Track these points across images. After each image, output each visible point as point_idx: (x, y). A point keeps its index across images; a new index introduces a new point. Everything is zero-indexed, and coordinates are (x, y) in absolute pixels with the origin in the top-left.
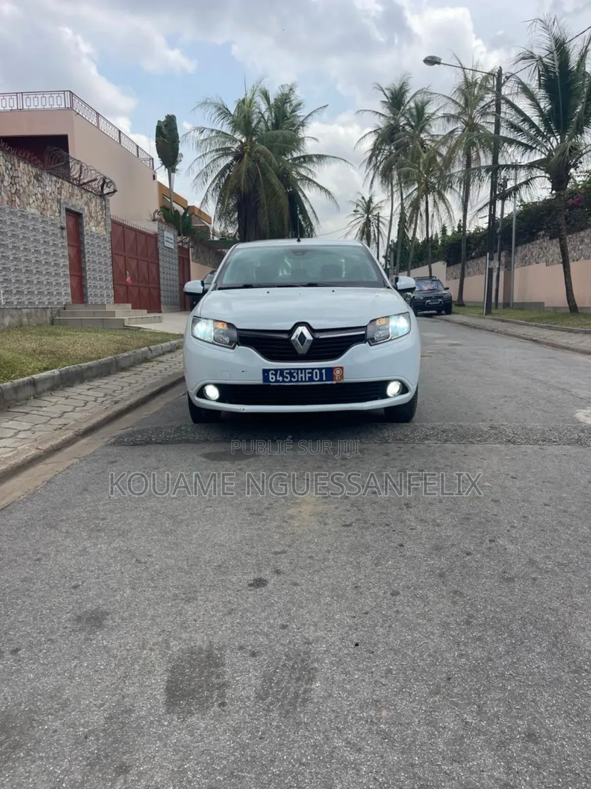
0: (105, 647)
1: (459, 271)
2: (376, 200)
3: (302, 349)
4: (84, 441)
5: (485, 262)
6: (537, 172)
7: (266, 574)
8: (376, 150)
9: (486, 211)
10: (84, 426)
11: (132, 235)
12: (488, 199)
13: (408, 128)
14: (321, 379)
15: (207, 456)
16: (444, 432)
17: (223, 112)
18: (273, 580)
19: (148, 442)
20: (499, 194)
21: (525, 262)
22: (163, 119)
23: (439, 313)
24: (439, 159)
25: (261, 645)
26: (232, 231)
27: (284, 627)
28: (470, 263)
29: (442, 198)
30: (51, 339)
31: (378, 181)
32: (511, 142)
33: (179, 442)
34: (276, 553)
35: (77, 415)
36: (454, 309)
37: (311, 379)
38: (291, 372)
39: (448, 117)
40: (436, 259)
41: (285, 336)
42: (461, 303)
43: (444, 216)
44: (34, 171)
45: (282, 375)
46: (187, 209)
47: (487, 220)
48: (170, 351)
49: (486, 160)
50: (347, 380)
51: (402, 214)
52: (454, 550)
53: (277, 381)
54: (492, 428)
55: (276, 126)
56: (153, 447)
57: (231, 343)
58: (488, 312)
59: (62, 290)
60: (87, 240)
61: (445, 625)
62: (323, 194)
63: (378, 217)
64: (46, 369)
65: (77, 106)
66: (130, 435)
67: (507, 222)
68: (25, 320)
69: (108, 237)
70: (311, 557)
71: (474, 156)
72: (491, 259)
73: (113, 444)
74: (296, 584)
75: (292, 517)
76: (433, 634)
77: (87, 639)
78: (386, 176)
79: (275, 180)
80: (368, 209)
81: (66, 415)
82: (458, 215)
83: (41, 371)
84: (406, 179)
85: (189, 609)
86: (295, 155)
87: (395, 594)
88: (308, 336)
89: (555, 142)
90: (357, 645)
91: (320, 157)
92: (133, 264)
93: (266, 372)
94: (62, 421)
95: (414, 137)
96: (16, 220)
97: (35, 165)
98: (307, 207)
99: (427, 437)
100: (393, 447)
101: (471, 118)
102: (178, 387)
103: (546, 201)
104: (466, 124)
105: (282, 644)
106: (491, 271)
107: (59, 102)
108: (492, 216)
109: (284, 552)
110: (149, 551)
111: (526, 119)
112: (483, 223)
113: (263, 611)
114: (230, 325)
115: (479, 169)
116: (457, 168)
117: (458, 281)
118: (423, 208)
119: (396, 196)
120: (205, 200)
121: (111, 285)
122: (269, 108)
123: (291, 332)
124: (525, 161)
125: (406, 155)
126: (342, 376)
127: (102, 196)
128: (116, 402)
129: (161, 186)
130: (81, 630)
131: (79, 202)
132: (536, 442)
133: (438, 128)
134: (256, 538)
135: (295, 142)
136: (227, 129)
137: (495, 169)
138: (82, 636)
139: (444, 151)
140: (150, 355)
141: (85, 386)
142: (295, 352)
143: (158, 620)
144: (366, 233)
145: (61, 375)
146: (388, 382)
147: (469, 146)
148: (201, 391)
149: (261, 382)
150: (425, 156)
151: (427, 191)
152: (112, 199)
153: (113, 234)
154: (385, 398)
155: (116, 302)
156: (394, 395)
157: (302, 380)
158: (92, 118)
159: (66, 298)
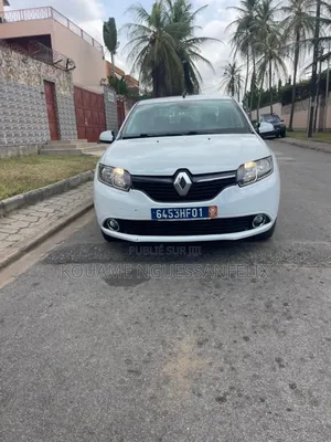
1: (290, 110)
2: (238, 66)
3: (183, 192)
5: (307, 103)
8: (238, 33)
9: (311, 70)
11: (88, 95)
12: (311, 61)
13: (258, 18)
14: (198, 216)
16: (299, 254)
17: (143, 13)
19: (68, 261)
20: (318, 58)
22: (107, 21)
23: (277, 137)
24: (278, 37)
28: (297, 103)
29: (281, 62)
31: (239, 52)
32: (328, 22)
35: (28, 231)
36: (287, 133)
37: (190, 216)
38: (174, 211)
39: (285, 9)
40: (275, 101)
41: (169, 181)
42: (291, 130)
43: (282, 73)
44: (22, 57)
45: (166, 213)
46: (124, 77)
47: (311, 74)
49: (309, 35)
50: (219, 216)
51: (254, 77)
53: (163, 218)
55: (176, 20)
57: (126, 187)
58: (310, 136)
59: (44, 132)
60: (58, 99)
62: (205, 64)
63: (239, 76)
64: (14, 194)
65: (55, 16)
67: (323, 75)
68: (21, 152)
69: (72, 97)
71: (301, 33)
72: (313, 101)
75: (167, 380)
78: (244, 49)
79: (175, 56)
80: (233, 72)
81: (22, 231)
82: (290, 72)
83: (10, 196)
84: (257, 51)
86: (188, 39)
88: (188, 181)
91: (203, 39)
92: (89, 113)
93: (154, 211)
94: (16, 238)
95: (262, 24)
96: (11, 89)
97: (23, 53)
98: (195, 72)
99: (285, 260)
101: (300, 10)
104: (297, 13)
106: (312, 108)
107: (45, 14)
108: (314, 72)
112: (308, 76)
114: (126, 171)
115: (305, 41)
116: (291, 42)
117: (289, 115)
118: (268, 69)
119: (251, 62)
120: (133, 71)
121: (75, 127)
122: (172, 8)
123: (174, 177)
125: (257, 35)
126: (216, 214)
127: (67, 70)
128: (60, 217)
129: (108, 62)
131: (52, 75)
133: (278, 17)
135: (187, 30)
136: (145, 24)
137: (316, 41)
139: (282, 31)
141: (43, 204)
142: (177, 194)
144: (231, 88)
146: (253, 216)
147: (298, 27)
148: (106, 224)
149: (150, 219)
150: (269, 35)
151: (271, 58)
152: (73, 72)
153: (74, 95)
154: (251, 228)
155: (79, 138)
156: (258, 225)
157: (183, 217)
158: (65, 23)
159: (47, 137)
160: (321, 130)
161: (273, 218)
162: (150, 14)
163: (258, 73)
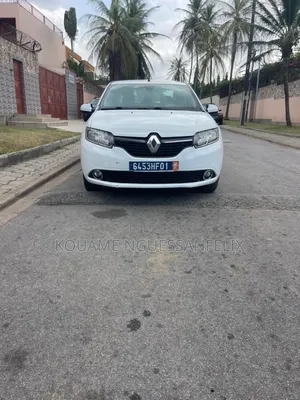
0: (24, 388)
1: (226, 102)
2: (183, 61)
3: (154, 150)
4: (21, 200)
5: (241, 95)
6: (275, 47)
7: (139, 316)
8: (185, 32)
9: (245, 68)
10: (22, 191)
11: (51, 75)
12: (246, 61)
13: (202, 20)
14: (165, 169)
15: (95, 214)
17: (103, 6)
18: (144, 321)
19: (59, 204)
20: (252, 59)
21: (263, 97)
22: (68, 10)
24: (219, 38)
25: (141, 390)
26: (106, 75)
27: (156, 371)
28: (233, 97)
29: (220, 61)
30: (5, 135)
31: (185, 49)
32: (261, 28)
33: (79, 203)
34: (144, 296)
35: (17, 183)
36: (224, 121)
37: (159, 169)
38: (147, 164)
39: (225, 14)
40: (214, 94)
41: (144, 141)
42: (227, 119)
45: (141, 165)
46: (81, 62)
47: (244, 73)
48: (73, 143)
50: (180, 169)
51: (197, 72)
52: (262, 295)
53: (138, 169)
54: (264, 198)
55: (132, 15)
56: (63, 207)
57: (110, 144)
58: (242, 124)
59: (12, 106)
60: (25, 77)
61: (273, 370)
63: (184, 69)
66: (49, 198)
67: (255, 73)
69: (37, 76)
70: (167, 301)
71: (238, 36)
72: (246, 95)
73: (39, 204)
74: (160, 326)
75: (152, 264)
76: (266, 379)
77: (11, 380)
78: (189, 47)
79: (130, 47)
80: (179, 65)
81: (11, 183)
82: (228, 70)
84: (200, 49)
85: (86, 350)
86: (142, 33)
87: (231, 337)
88: (158, 142)
89: (285, 30)
90: (212, 391)
91: (155, 34)
92: (52, 92)
93: (131, 163)
94: (8, 187)
95: (206, 25)
98: (147, 63)
99: (226, 204)
100: (206, 210)
101: (238, 15)
102: (77, 166)
103: (277, 64)
104: (235, 18)
105: (156, 390)
106: (245, 101)
108: (247, 71)
109: (149, 296)
110: (59, 292)
111: (271, 16)
112: (242, 74)
113: (139, 354)
114: (109, 133)
115: (242, 43)
116: (229, 43)
117: (226, 106)
118: (209, 65)
119: (194, 58)
120: (91, 57)
121: (39, 104)
122: (128, 5)
123: (147, 139)
124: (268, 40)
125: (200, 34)
126: (178, 167)
127: (34, 52)
128: (41, 175)
129: (67, 48)
130: (8, 369)
131: (20, 55)
132: (291, 208)
133: (219, 21)
134: (130, 282)
135: (141, 25)
136: (104, 16)
137: (251, 44)
138: (8, 376)
139: (222, 33)
140: (61, 145)
141: (24, 164)
142: (149, 151)
143: (64, 361)
145: (9, 158)
146: (204, 171)
147: (236, 31)
148: (91, 175)
149: (128, 170)
150: (211, 36)
151: (212, 56)
152: (39, 54)
153: (40, 74)
154: (202, 180)
155: (43, 113)
156: (207, 178)
157: (153, 169)
158: (29, 8)
159: (14, 111)
160: (251, 120)
161: (218, 173)
162: (109, 8)
163: (200, 68)
